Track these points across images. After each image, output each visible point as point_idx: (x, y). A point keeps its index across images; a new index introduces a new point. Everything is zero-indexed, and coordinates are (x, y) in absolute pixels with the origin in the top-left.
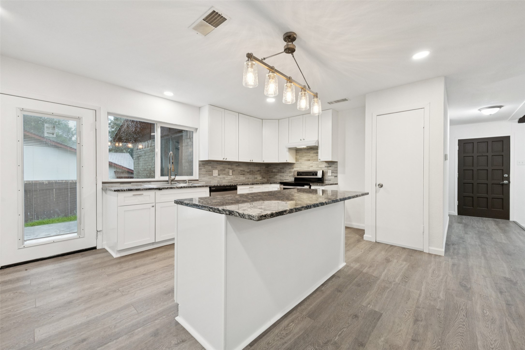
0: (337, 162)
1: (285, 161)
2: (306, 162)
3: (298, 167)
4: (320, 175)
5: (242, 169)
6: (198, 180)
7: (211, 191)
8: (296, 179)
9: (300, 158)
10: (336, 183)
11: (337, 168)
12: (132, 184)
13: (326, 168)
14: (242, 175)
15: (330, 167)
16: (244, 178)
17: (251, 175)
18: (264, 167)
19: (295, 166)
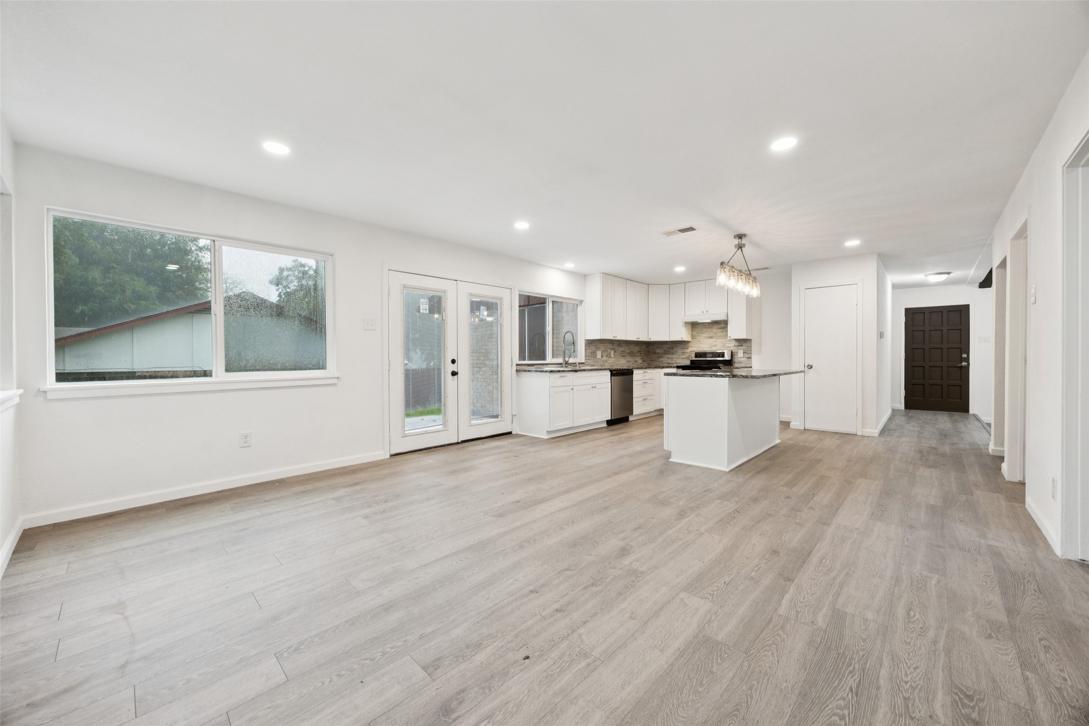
0: (751, 340)
1: (679, 339)
2: (707, 340)
3: (695, 346)
4: (727, 357)
5: (622, 349)
6: (584, 363)
7: (612, 375)
8: (692, 362)
9: (698, 334)
10: (749, 365)
11: (751, 347)
12: (535, 366)
13: (736, 348)
14: (623, 357)
15: (742, 346)
16: (625, 362)
17: (632, 358)
18: (644, 347)
19: (690, 345)
